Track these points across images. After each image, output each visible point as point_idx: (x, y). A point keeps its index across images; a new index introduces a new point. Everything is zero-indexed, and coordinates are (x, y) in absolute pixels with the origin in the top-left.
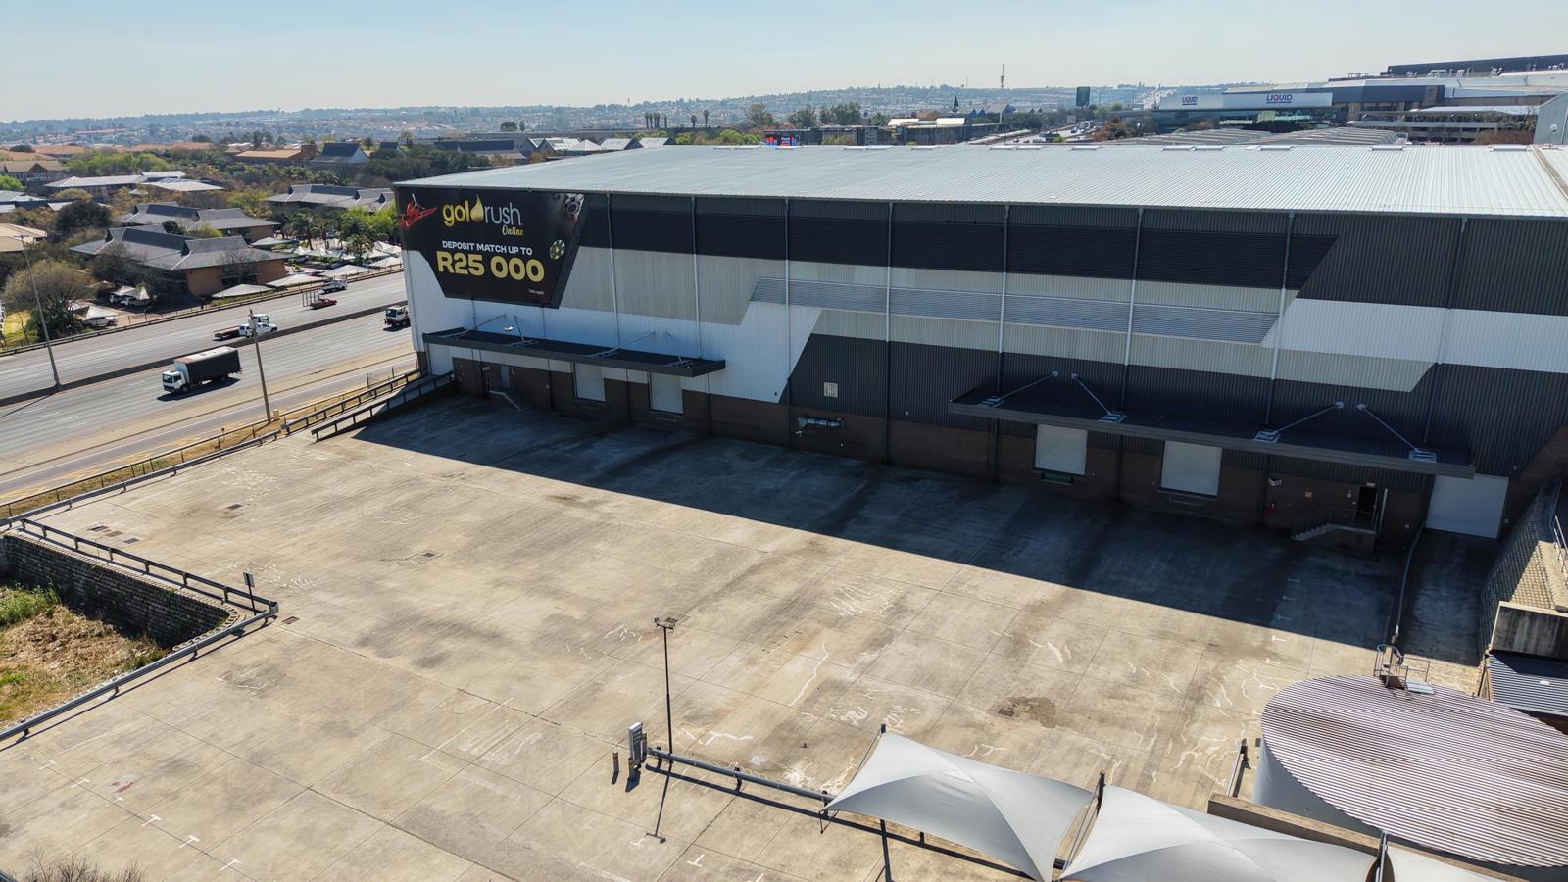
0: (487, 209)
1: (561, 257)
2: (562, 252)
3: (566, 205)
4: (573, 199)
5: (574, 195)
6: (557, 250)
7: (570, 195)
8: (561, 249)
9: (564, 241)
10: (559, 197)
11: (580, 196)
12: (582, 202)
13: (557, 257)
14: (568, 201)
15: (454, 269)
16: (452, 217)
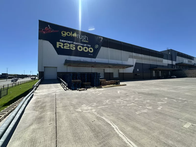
0: (78, 35)
9: (98, 45)
11: (102, 38)
13: (96, 48)
14: (99, 38)
15: (64, 47)
16: (65, 34)
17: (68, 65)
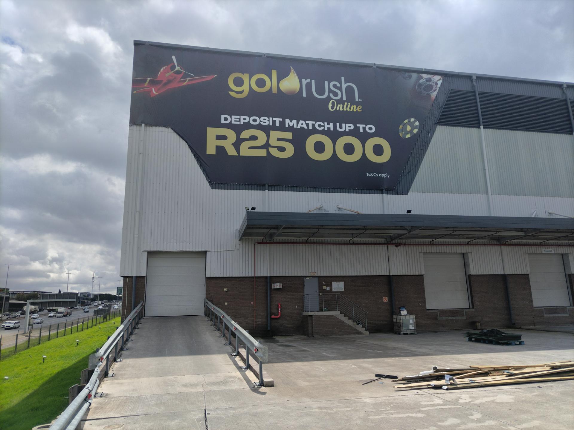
0: (304, 82)
1: (414, 137)
2: (415, 131)
3: (420, 85)
4: (429, 80)
5: (429, 76)
6: (409, 128)
7: (425, 76)
8: (413, 127)
9: (417, 119)
10: (410, 77)
11: (437, 78)
12: (440, 83)
13: (408, 136)
14: (421, 81)
15: (238, 150)
16: (245, 88)
17: (260, 238)
